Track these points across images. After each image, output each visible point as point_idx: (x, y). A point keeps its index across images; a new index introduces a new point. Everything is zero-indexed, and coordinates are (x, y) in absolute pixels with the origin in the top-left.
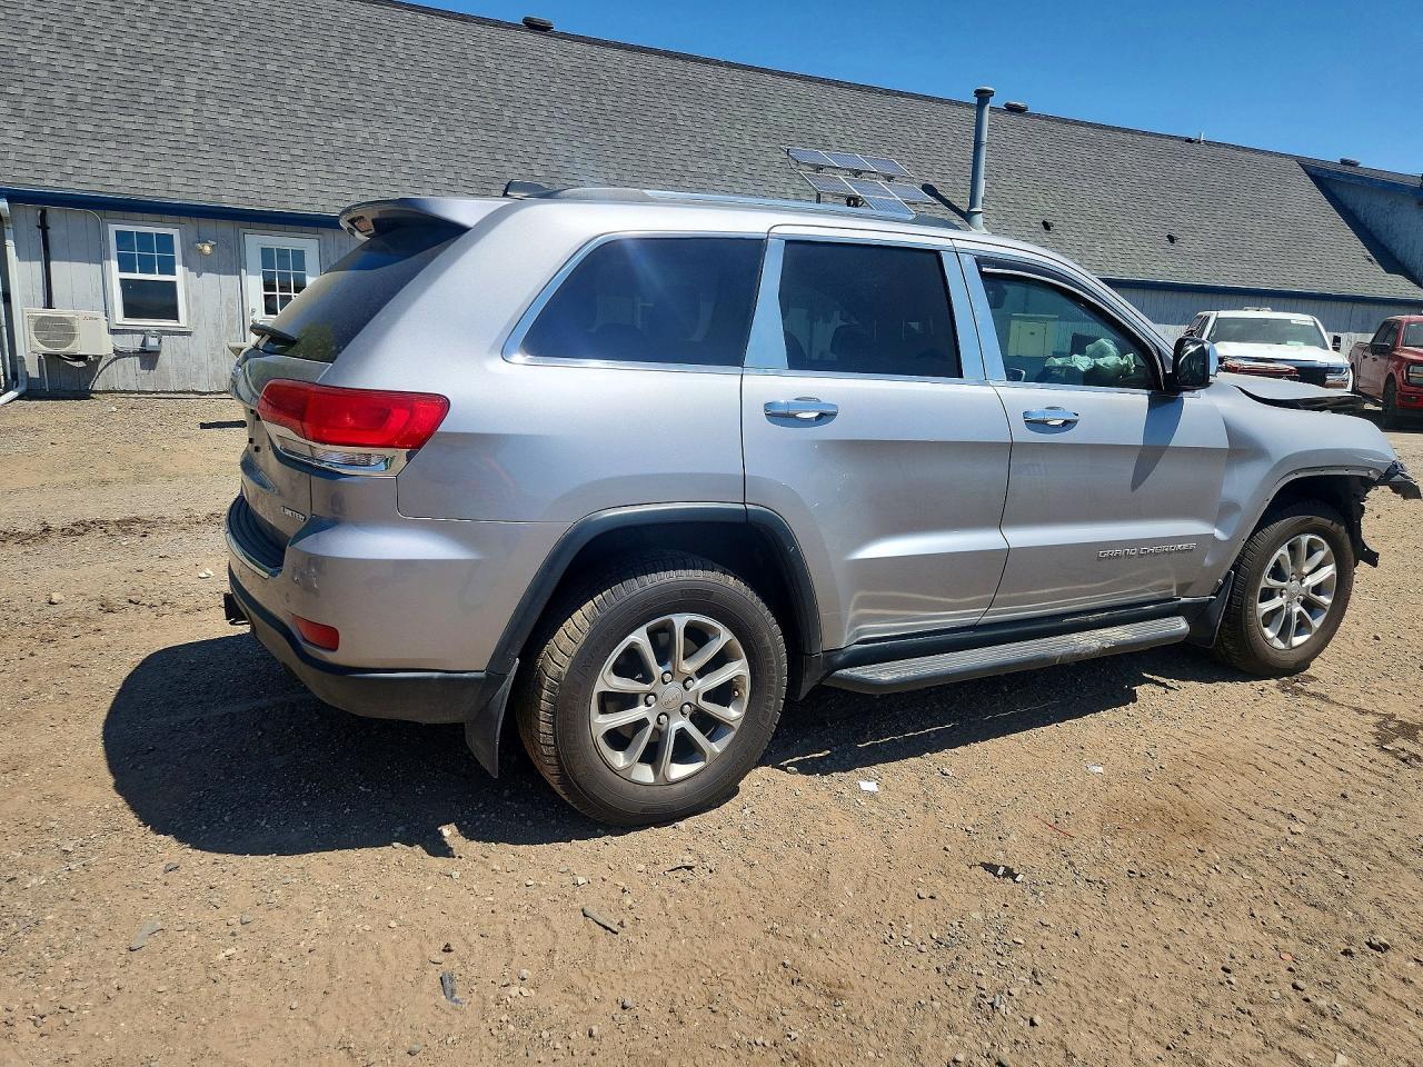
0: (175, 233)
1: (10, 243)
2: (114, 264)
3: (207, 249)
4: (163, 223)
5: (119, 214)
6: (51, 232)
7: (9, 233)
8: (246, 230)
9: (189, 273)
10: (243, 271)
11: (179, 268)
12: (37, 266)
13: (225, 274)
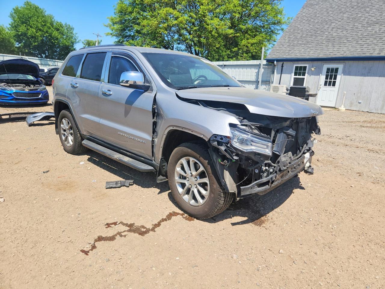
0: (307, 65)
1: (276, 70)
2: (293, 74)
3: (313, 69)
4: (305, 63)
5: (297, 62)
6: (283, 68)
7: (276, 68)
8: (324, 63)
9: (308, 76)
10: (321, 75)
11: (306, 74)
12: (280, 75)
13: (316, 75)
